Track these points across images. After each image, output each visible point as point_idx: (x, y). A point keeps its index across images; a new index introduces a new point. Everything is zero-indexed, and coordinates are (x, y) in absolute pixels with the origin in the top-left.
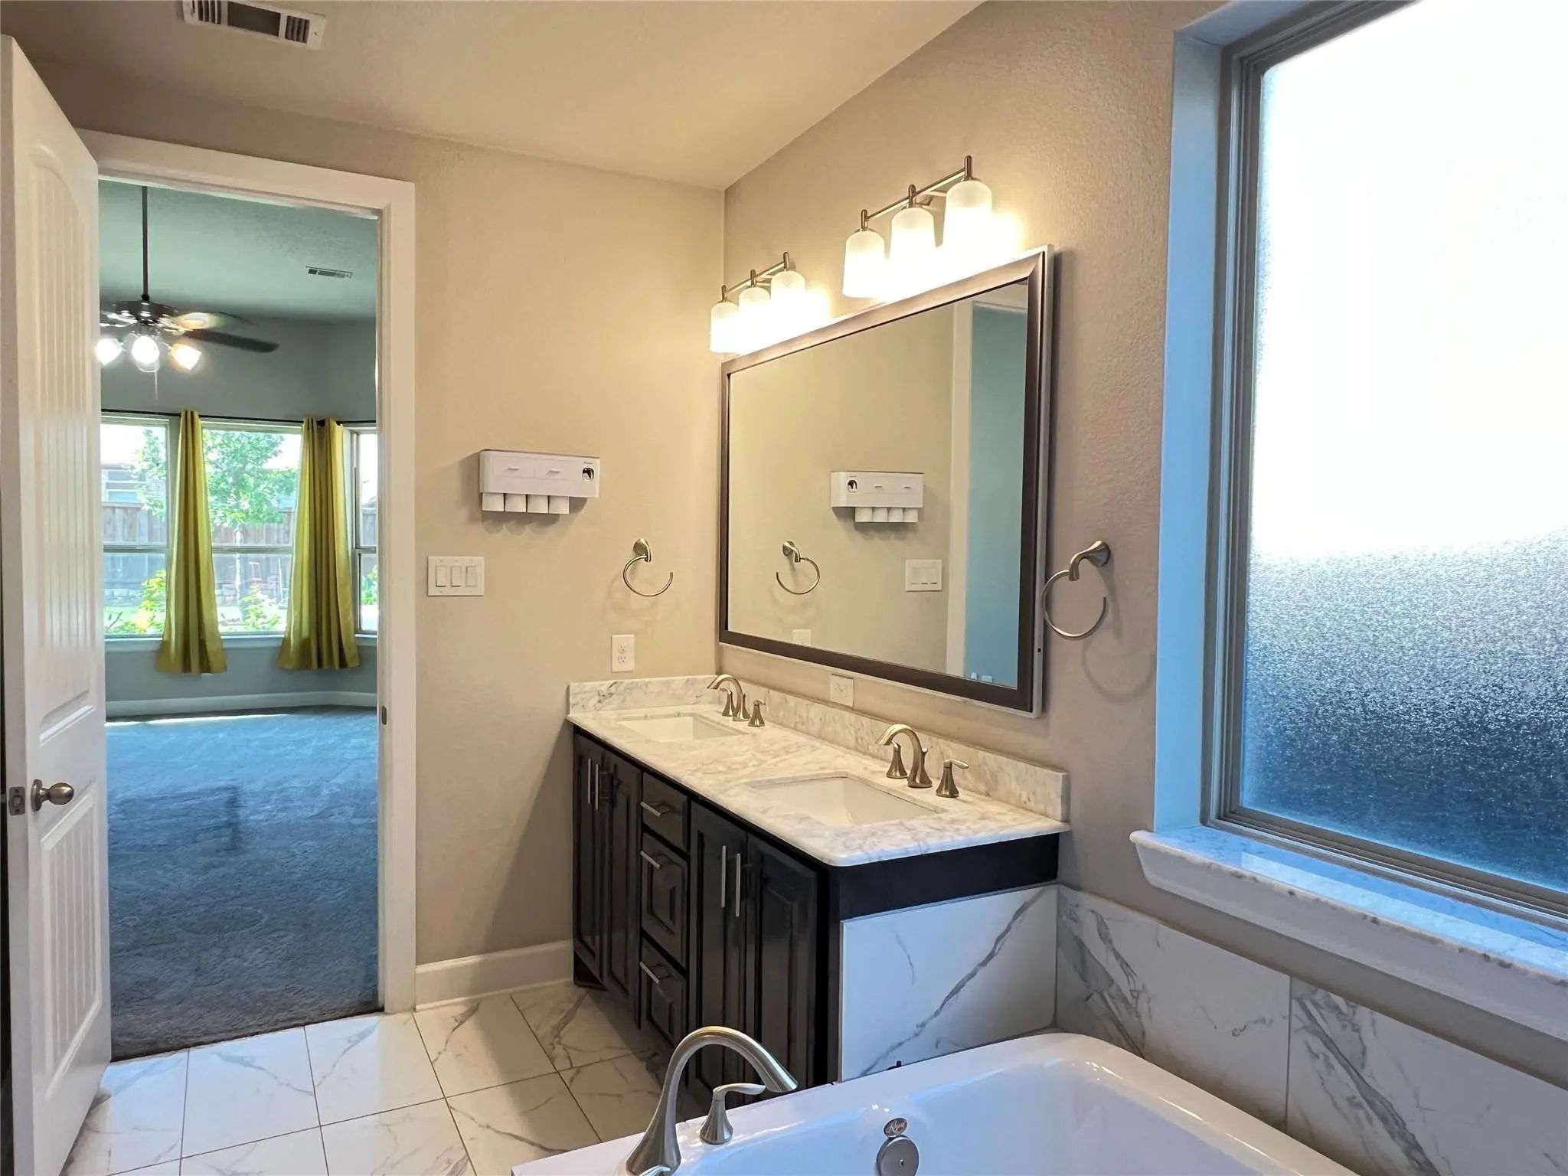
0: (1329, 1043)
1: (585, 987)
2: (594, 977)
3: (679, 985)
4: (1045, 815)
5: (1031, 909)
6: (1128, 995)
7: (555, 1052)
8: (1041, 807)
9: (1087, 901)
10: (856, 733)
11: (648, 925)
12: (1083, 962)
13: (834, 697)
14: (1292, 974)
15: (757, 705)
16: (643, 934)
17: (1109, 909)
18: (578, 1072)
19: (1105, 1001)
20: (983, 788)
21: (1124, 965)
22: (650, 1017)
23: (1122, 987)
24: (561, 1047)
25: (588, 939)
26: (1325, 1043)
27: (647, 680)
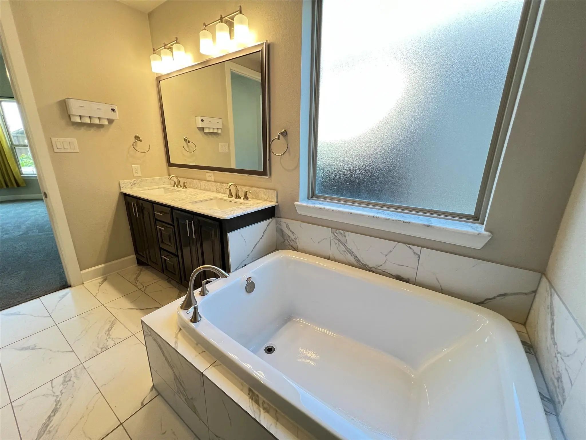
0: (339, 240)
1: (142, 266)
2: (145, 263)
3: (175, 259)
4: (272, 202)
5: (270, 224)
6: (294, 239)
7: (137, 284)
8: (271, 200)
9: (283, 220)
10: (216, 187)
11: (162, 246)
12: (283, 234)
13: (208, 179)
14: (332, 228)
15: (184, 183)
16: (161, 249)
17: (288, 221)
18: (146, 288)
19: (288, 242)
20: (254, 197)
21: (293, 233)
22: (166, 269)
23: (292, 238)
24: (139, 283)
25: (141, 253)
26: (338, 241)
27: (147, 179)
